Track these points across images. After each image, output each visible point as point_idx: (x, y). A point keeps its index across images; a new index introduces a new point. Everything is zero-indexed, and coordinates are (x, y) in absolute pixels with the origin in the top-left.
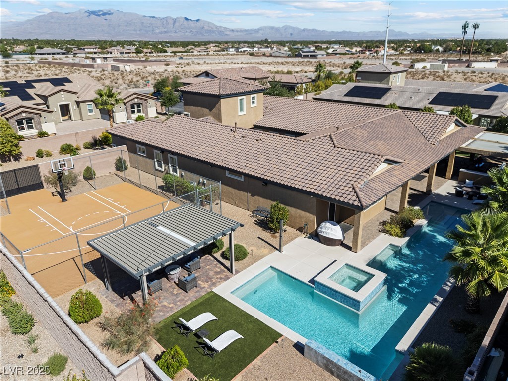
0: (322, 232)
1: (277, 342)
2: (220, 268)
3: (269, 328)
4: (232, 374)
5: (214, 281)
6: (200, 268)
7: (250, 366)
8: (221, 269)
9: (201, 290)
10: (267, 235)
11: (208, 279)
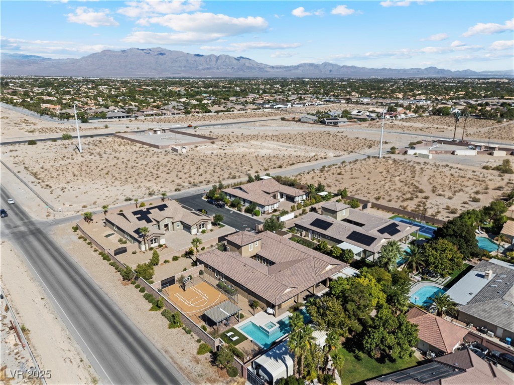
0: (267, 310)
1: (246, 340)
3: (246, 337)
6: (231, 320)
7: (240, 343)
8: (236, 321)
9: (230, 326)
10: (251, 310)
11: (232, 323)
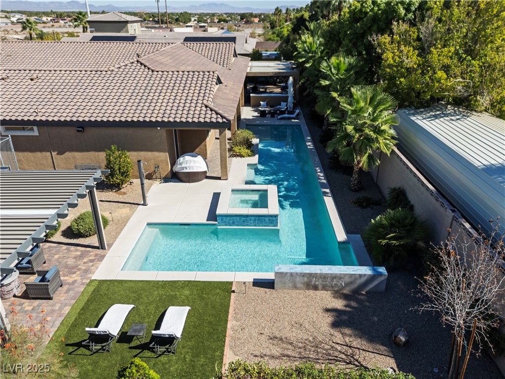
0: (183, 168)
1: (234, 292)
2: (77, 250)
3: (210, 283)
4: (218, 353)
5: (84, 268)
6: (44, 263)
7: (229, 332)
8: (81, 251)
9: (72, 287)
11: (71, 269)
